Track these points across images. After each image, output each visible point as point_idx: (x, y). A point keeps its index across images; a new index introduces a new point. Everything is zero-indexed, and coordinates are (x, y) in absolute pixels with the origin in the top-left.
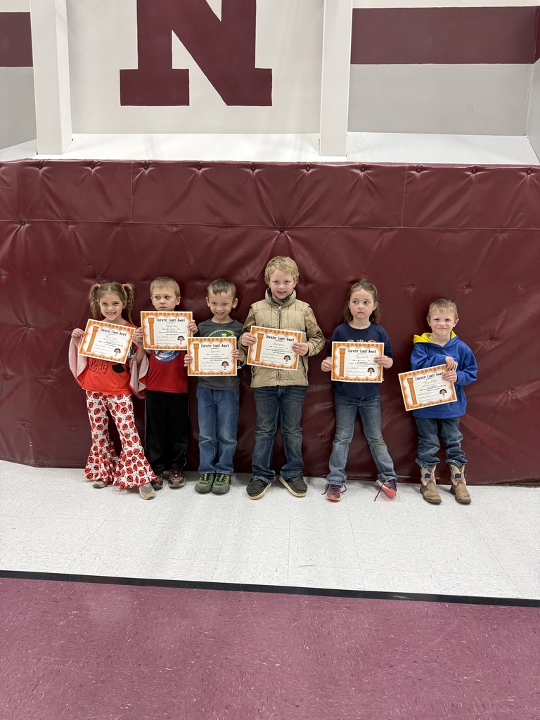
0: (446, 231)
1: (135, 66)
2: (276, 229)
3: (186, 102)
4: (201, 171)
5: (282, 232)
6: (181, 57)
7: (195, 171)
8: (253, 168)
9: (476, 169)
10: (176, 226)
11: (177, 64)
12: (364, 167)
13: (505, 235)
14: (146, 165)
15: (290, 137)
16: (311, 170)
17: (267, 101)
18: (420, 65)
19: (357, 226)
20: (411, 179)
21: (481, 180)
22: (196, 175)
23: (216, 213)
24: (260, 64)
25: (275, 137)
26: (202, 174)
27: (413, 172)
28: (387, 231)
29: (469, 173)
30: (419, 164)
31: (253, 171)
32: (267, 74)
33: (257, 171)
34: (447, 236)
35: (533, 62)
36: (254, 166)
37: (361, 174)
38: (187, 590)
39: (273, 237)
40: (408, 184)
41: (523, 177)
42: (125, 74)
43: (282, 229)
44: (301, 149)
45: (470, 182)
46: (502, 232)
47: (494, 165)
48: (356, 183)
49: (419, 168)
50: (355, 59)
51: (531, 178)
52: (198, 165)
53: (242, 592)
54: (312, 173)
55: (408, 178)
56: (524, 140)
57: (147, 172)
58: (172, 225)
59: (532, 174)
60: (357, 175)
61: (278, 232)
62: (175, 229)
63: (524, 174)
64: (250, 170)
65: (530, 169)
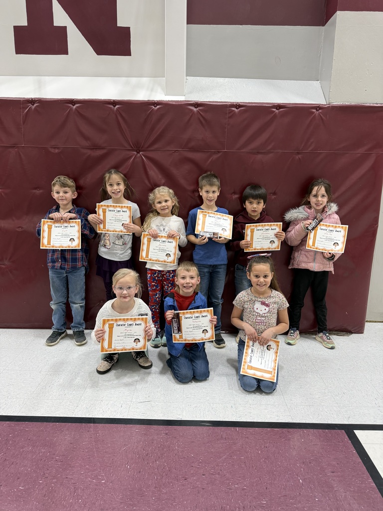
0: (258, 153)
1: (25, 23)
2: (133, 150)
3: (66, 52)
4: (75, 107)
5: (138, 153)
6: (60, 17)
7: (70, 106)
8: (114, 105)
9: (279, 106)
10: (58, 148)
11: (57, 23)
12: (197, 105)
13: (300, 156)
14: (32, 101)
15: (145, 80)
16: (158, 107)
17: (127, 53)
18: (241, 26)
19: (194, 150)
20: (231, 114)
21: (283, 115)
22: (71, 109)
23: (86, 138)
24: (120, 23)
25: (134, 80)
26: (75, 109)
27: (233, 109)
28: (215, 153)
29: (274, 110)
30: (238, 103)
31: (115, 106)
32: (127, 31)
33: (117, 106)
34: (259, 157)
35: (323, 25)
36: (114, 103)
37: (195, 109)
38: (51, 424)
39: (131, 157)
40: (230, 117)
41: (313, 113)
42: (17, 30)
43: (138, 151)
44: (152, 90)
45: (275, 116)
46: (298, 153)
47: (293, 104)
48: (191, 117)
49: (238, 106)
50: (190, 21)
51: (319, 114)
52: (73, 102)
53: (92, 424)
54: (159, 108)
55: (229, 113)
56: (316, 84)
57: (33, 107)
58: (55, 148)
59: (320, 111)
60: (191, 110)
61: (136, 153)
62: (57, 151)
63: (314, 110)
64: (112, 106)
65: (318, 107)
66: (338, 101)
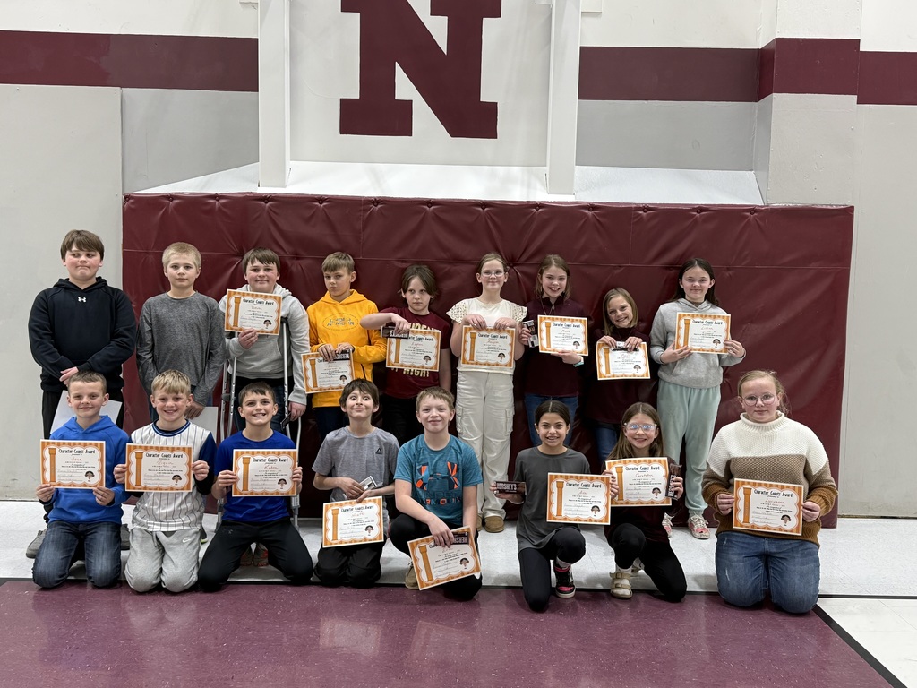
1: (356, 95)
3: (409, 133)
4: (431, 209)
6: (405, 88)
7: (425, 209)
8: (483, 206)
9: (701, 209)
10: (406, 261)
11: (400, 95)
12: (592, 207)
13: (730, 272)
14: (376, 201)
15: (516, 170)
16: (541, 210)
17: (492, 134)
18: (645, 102)
19: (587, 263)
20: (638, 219)
21: (706, 220)
22: (427, 212)
24: (485, 97)
25: (501, 170)
26: (432, 211)
27: (641, 212)
28: (615, 268)
29: (694, 213)
30: (646, 204)
31: (483, 209)
32: (493, 107)
33: (487, 209)
35: (759, 101)
36: (484, 204)
37: (590, 214)
40: (635, 223)
41: (747, 217)
42: (345, 103)
44: (529, 186)
45: (696, 221)
46: (728, 269)
47: (719, 205)
48: (584, 223)
49: (646, 208)
50: (581, 97)
51: (754, 218)
52: (430, 203)
54: (542, 212)
55: (635, 218)
56: (750, 176)
57: (377, 208)
58: (403, 261)
59: (755, 215)
60: (585, 214)
63: (748, 214)
64: (480, 209)
65: (753, 210)
66: (779, 201)
